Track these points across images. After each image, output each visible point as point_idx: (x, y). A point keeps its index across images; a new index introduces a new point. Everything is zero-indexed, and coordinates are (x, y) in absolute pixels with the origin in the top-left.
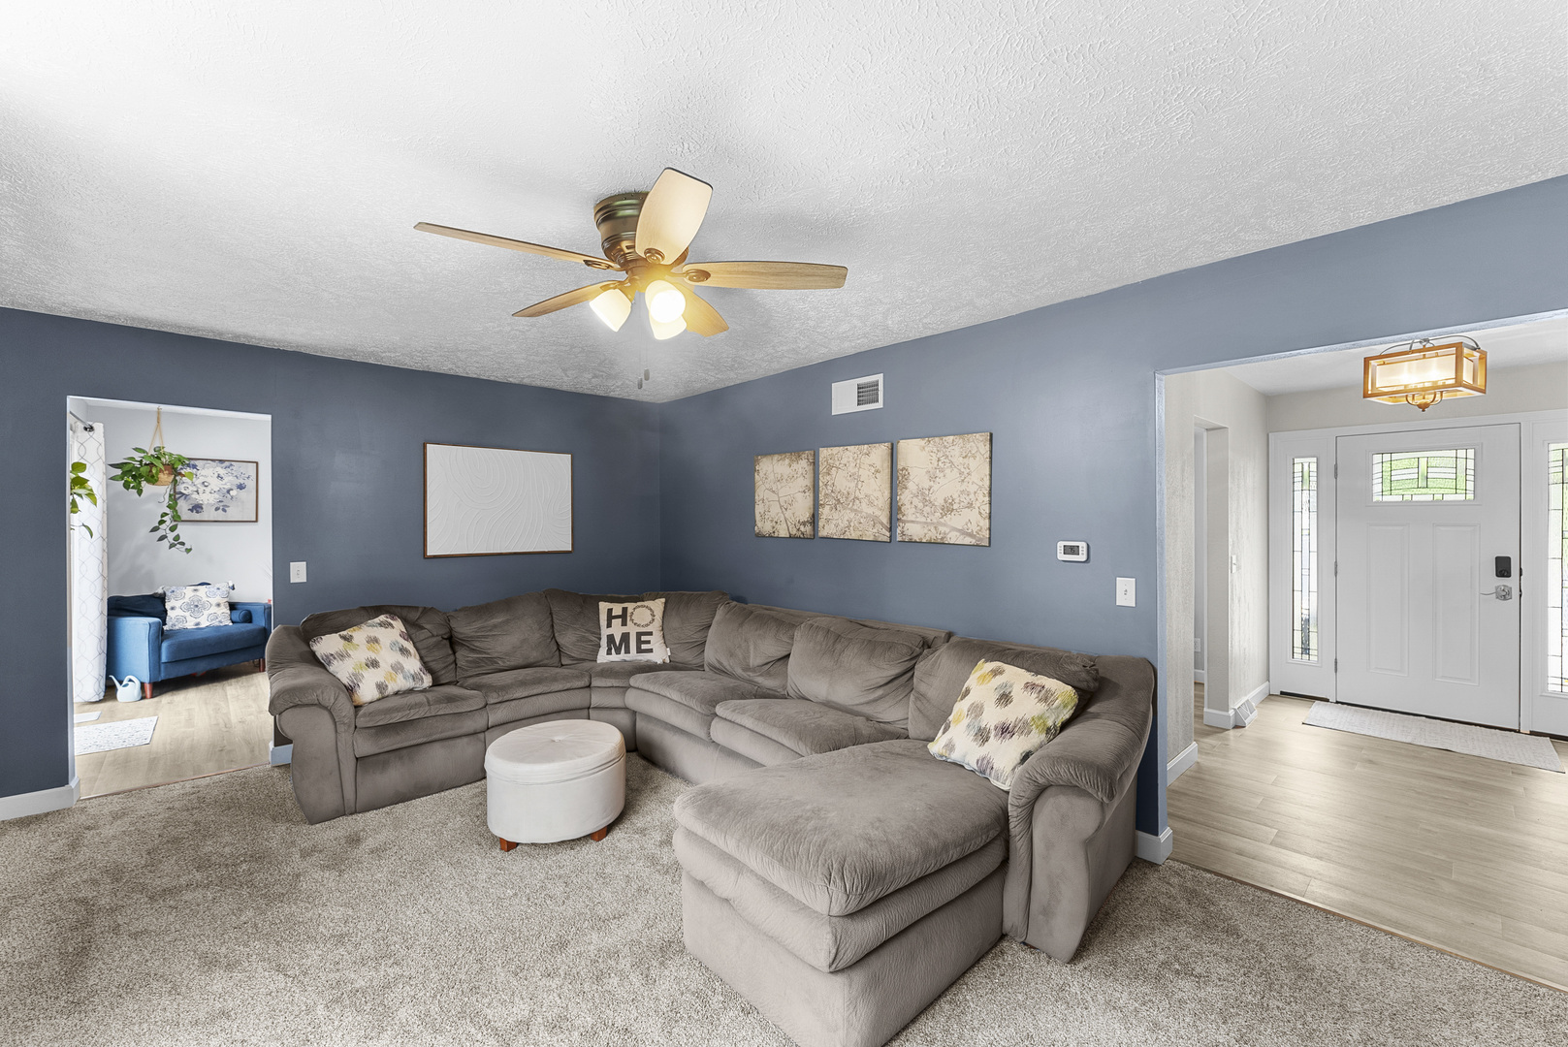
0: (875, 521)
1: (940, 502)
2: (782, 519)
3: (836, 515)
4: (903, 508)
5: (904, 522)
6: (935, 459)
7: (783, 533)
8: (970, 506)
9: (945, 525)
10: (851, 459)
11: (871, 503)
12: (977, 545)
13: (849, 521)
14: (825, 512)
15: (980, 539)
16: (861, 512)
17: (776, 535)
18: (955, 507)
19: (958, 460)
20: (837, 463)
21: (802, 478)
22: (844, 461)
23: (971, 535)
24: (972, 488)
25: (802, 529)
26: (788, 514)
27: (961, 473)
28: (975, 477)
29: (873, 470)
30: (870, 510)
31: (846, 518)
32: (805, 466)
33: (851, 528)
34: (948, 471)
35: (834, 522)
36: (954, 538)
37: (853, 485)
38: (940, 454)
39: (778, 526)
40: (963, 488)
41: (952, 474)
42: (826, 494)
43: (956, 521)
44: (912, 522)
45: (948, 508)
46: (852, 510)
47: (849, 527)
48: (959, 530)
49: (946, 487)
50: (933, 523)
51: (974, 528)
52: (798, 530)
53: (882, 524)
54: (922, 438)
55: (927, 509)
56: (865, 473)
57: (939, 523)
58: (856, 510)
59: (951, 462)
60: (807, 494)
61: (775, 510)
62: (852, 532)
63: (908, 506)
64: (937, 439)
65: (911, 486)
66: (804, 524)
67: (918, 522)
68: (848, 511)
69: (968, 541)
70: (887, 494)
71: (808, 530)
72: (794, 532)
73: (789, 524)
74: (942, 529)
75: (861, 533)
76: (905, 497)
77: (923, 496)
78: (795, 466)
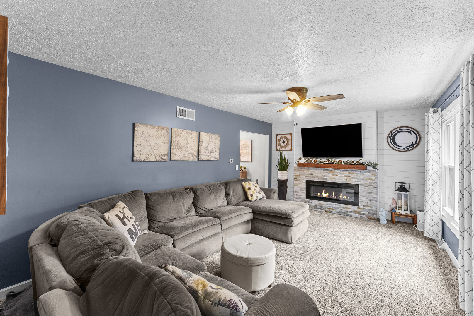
0: (193, 155)
1: (210, 150)
2: (152, 153)
3: (179, 153)
4: (201, 151)
5: (201, 155)
6: (209, 139)
7: (152, 159)
8: (216, 151)
9: (211, 156)
10: (185, 134)
11: (192, 149)
12: (217, 161)
13: (184, 155)
14: (174, 151)
15: (218, 159)
16: (188, 152)
17: (148, 160)
18: (213, 151)
19: (214, 140)
20: (180, 135)
21: (163, 138)
22: (183, 134)
23: (216, 158)
24: (217, 147)
25: (163, 157)
26: (155, 152)
27: (214, 143)
28: (217, 145)
29: (193, 139)
30: (191, 151)
31: (183, 153)
32: (166, 133)
33: (185, 157)
34: (212, 142)
35: (178, 155)
36: (213, 159)
37: (186, 143)
38: (210, 138)
39: (150, 157)
40: (215, 147)
41: (213, 143)
42: (175, 145)
43: (213, 155)
44: (203, 155)
45: (211, 152)
46: (185, 151)
47: (184, 156)
48: (214, 157)
49: (211, 147)
50: (208, 155)
51: (216, 157)
52: (161, 158)
53: (195, 155)
54: (206, 133)
55: (207, 152)
56: (190, 140)
57: (210, 155)
58: (186, 151)
59: (212, 140)
60: (166, 144)
61: (148, 150)
62: (185, 158)
63: (202, 151)
64: (210, 134)
65: (203, 145)
66: (164, 155)
67: (204, 155)
68: (184, 151)
69: (215, 160)
70: (197, 147)
71: (166, 158)
72: (159, 159)
73: (156, 156)
74: (210, 157)
75: (188, 158)
76: (201, 148)
77: (206, 148)
78: (160, 132)
